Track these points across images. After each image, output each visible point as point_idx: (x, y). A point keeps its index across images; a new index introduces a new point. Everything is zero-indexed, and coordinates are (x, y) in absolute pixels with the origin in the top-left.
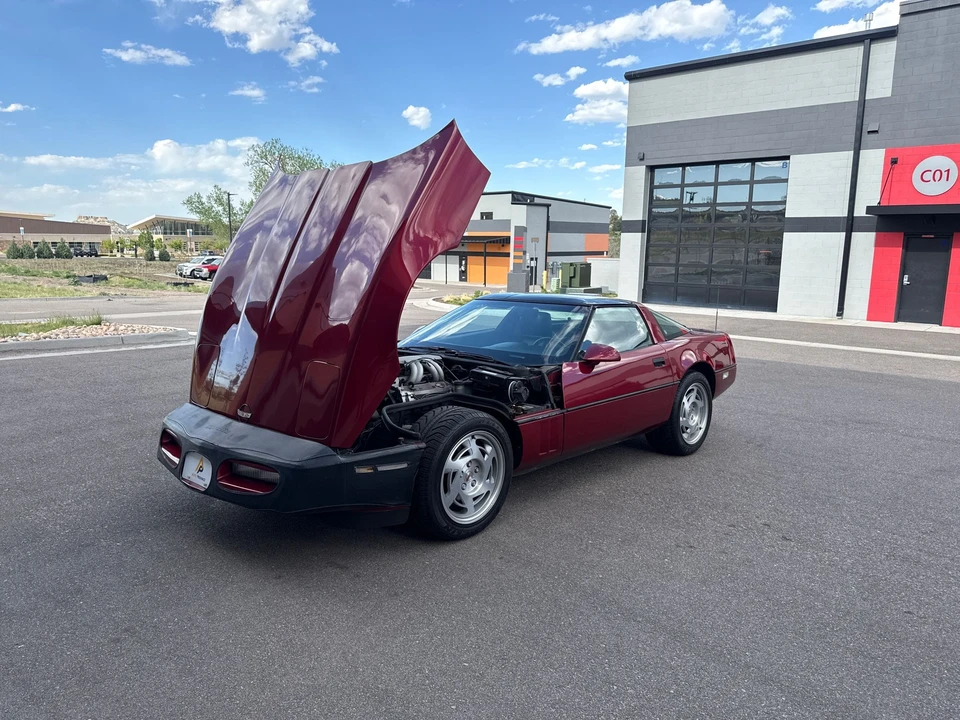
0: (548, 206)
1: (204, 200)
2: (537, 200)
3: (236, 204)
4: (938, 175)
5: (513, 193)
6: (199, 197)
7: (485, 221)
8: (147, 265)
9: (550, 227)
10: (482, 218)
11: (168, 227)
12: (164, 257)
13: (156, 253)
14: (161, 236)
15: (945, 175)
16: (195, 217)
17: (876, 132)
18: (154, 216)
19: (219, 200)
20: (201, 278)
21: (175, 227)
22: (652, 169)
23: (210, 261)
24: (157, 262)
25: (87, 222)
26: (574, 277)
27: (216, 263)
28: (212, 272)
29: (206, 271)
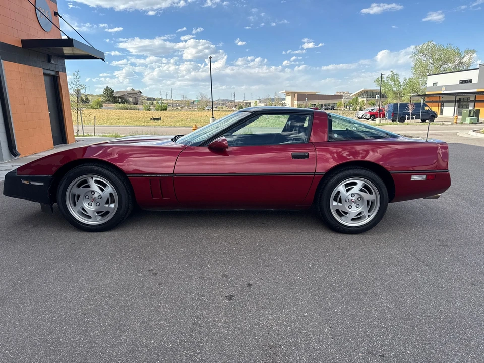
1: (385, 79)
13: (358, 108)
14: (365, 99)
18: (363, 89)
21: (372, 95)
23: (372, 110)
25: (340, 94)
27: (374, 111)
28: (371, 116)
29: (368, 115)
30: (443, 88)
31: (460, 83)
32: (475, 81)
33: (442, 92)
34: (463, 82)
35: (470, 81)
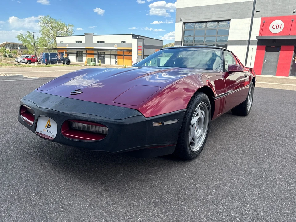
0: (144, 39)
1: (24, 36)
2: (140, 37)
3: (36, 38)
4: (278, 26)
5: (132, 34)
6: (22, 35)
7: (123, 44)
8: (4, 59)
9: (145, 46)
10: (122, 43)
11: (11, 46)
12: (10, 56)
13: (7, 55)
14: (9, 49)
15: (280, 26)
16: (20, 42)
17: (259, 12)
18: (5, 42)
19: (29, 36)
20: (25, 63)
21: (14, 46)
22: (184, 23)
23: (27, 57)
24: (8, 58)
26: (155, 63)
27: (30, 57)
28: (28, 60)
29: (26, 60)
30: (67, 45)
31: (76, 43)
32: (84, 42)
33: (67, 48)
34: (77, 42)
35: (81, 42)
